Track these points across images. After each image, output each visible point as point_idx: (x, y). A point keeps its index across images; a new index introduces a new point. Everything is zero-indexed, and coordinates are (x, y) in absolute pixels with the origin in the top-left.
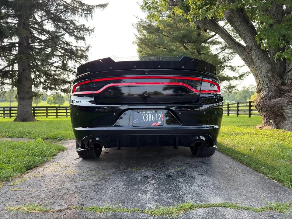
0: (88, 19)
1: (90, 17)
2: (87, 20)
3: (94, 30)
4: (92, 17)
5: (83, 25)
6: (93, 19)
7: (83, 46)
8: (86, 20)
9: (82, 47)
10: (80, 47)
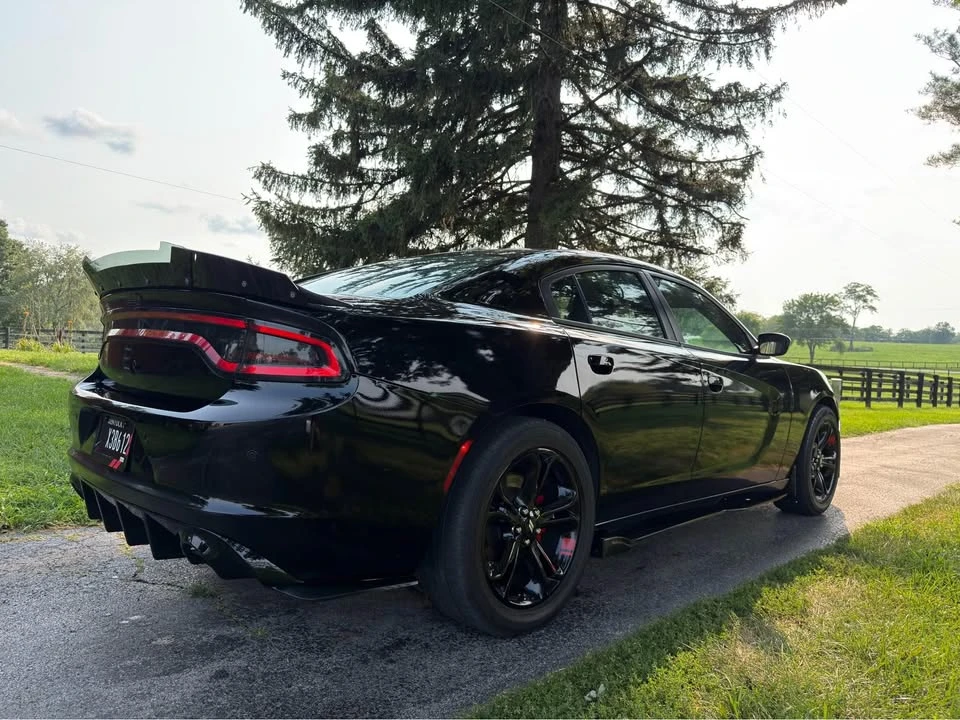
0: (753, 60)
1: (762, 50)
2: (750, 65)
3: (784, 93)
4: (767, 51)
5: (736, 86)
6: (770, 55)
7: (730, 157)
8: (744, 64)
9: (726, 160)
10: (721, 162)
